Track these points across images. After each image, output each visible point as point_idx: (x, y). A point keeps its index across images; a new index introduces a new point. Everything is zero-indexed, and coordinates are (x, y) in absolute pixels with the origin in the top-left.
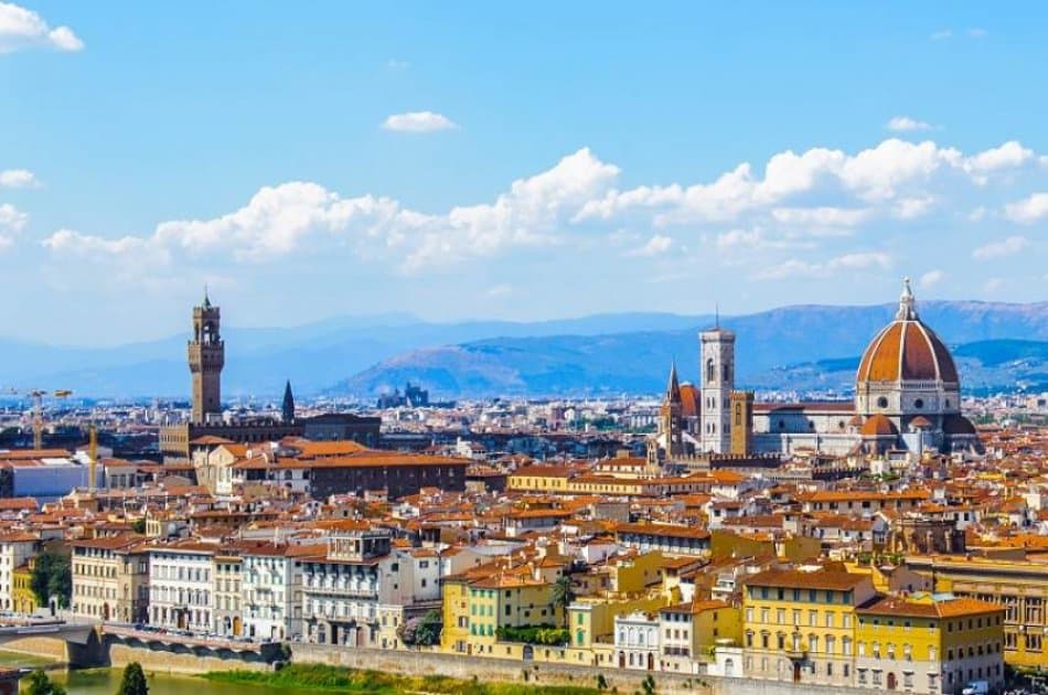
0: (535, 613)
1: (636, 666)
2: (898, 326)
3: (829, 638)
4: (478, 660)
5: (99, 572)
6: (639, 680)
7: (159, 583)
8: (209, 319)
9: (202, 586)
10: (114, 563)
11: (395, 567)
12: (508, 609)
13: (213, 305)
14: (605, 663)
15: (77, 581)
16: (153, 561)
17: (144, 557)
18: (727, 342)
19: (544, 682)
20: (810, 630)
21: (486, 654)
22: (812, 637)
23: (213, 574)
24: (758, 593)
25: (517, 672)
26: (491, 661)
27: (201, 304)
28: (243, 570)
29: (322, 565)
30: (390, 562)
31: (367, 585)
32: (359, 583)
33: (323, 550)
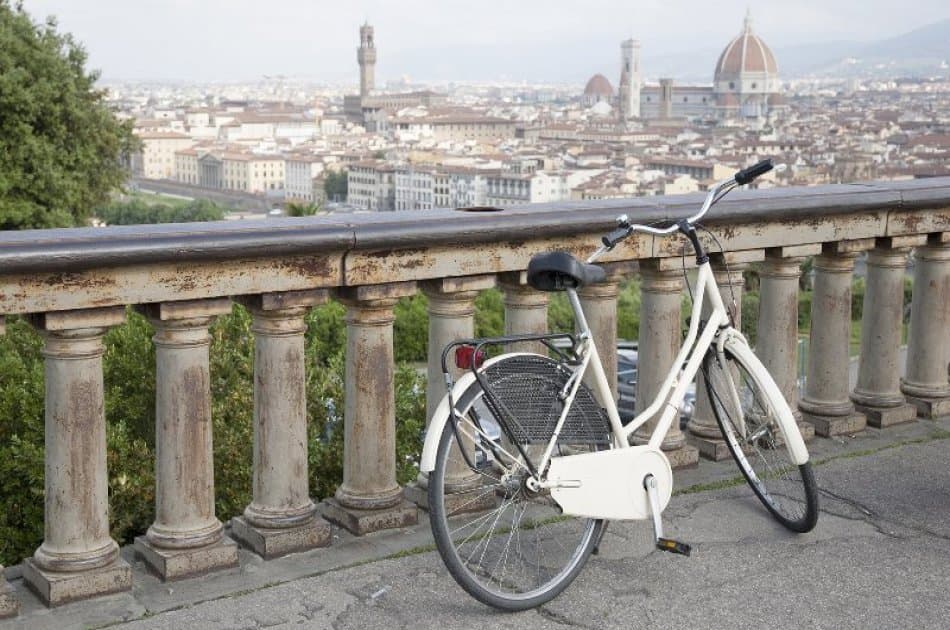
5: (364, 181)
7: (402, 189)
8: (367, 34)
9: (427, 190)
10: (374, 176)
11: (540, 182)
13: (370, 24)
15: (351, 185)
16: (397, 176)
17: (390, 173)
23: (433, 185)
27: (362, 25)
28: (451, 181)
29: (498, 180)
30: (537, 179)
31: (524, 192)
32: (520, 192)
33: (498, 171)
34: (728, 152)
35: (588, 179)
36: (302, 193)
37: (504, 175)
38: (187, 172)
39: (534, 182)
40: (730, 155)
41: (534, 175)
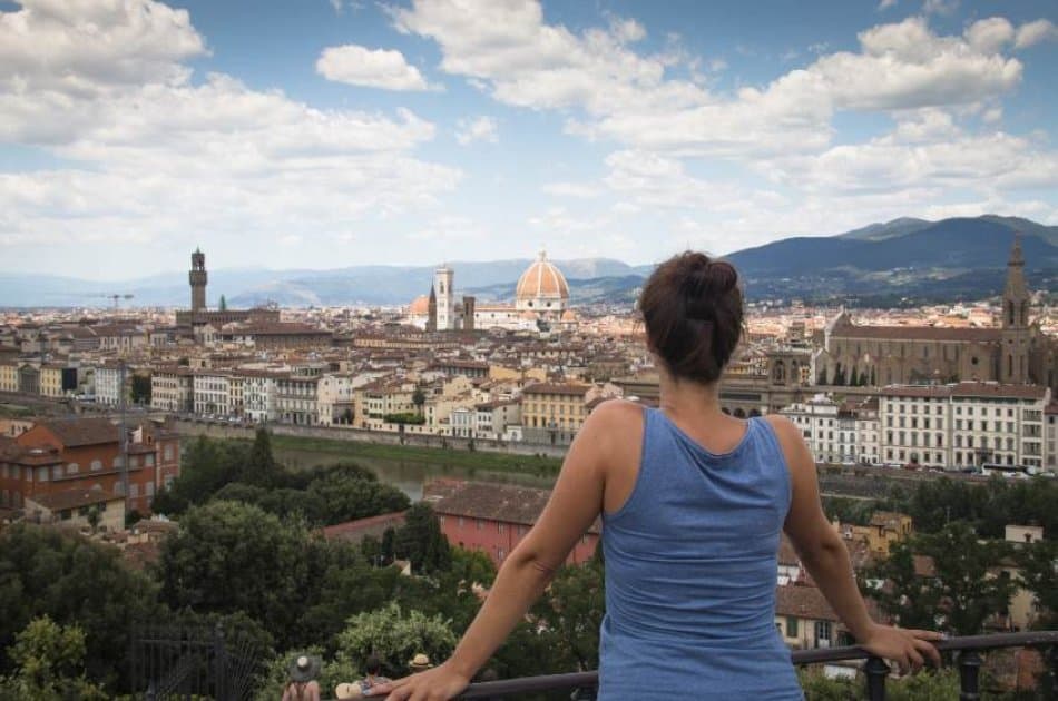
0: (403, 407)
1: (462, 435)
2: (538, 266)
3: (571, 420)
4: (375, 432)
5: (166, 386)
6: (466, 443)
7: (199, 391)
8: (198, 259)
9: (223, 393)
10: (175, 381)
11: (327, 383)
12: (390, 405)
13: (201, 252)
14: (445, 434)
15: (155, 390)
16: (196, 380)
17: (190, 377)
18: (450, 273)
19: (413, 443)
20: (561, 416)
21: (378, 429)
22: (562, 420)
23: (229, 387)
24: (530, 397)
25: (397, 439)
26: (383, 432)
27: (194, 251)
28: (244, 384)
29: (288, 381)
30: (324, 380)
31: (312, 393)
32: (308, 392)
33: (287, 374)
34: (511, 356)
35: (373, 380)
36: (111, 398)
37: (293, 377)
38: (7, 380)
39: (321, 383)
40: (513, 359)
41: (322, 377)
